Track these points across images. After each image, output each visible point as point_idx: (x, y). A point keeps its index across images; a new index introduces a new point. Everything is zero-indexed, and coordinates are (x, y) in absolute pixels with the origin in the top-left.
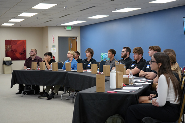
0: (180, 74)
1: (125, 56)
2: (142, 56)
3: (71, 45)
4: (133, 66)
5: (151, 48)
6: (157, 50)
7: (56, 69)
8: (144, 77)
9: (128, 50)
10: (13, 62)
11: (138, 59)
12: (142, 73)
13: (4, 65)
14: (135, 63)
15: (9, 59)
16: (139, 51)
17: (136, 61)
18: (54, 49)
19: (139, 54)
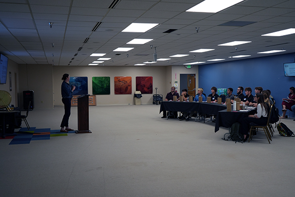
0: (269, 103)
1: (240, 92)
2: (251, 92)
3: (190, 80)
4: (245, 99)
5: (257, 88)
6: (261, 89)
7: (192, 101)
8: (252, 106)
9: (242, 88)
10: (142, 95)
11: (248, 95)
12: (251, 103)
13: (136, 98)
14: (246, 97)
15: (139, 92)
16: (249, 89)
17: (247, 96)
18: (177, 84)
19: (249, 91)
